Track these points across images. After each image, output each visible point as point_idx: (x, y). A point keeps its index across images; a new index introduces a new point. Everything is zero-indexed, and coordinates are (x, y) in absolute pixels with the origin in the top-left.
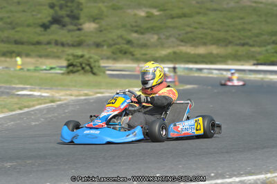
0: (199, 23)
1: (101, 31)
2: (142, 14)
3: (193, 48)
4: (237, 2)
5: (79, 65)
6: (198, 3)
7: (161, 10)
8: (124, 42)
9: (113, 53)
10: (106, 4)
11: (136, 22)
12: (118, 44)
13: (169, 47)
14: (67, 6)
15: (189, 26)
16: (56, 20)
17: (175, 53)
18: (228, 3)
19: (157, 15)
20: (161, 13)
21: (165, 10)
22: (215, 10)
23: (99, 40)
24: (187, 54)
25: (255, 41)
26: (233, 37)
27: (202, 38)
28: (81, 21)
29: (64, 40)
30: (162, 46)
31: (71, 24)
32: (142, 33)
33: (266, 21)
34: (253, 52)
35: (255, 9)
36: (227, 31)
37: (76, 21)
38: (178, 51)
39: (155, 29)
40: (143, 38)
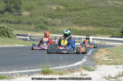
0: (85, 14)
1: (31, 16)
2: (55, 8)
3: (80, 27)
4: (106, 4)
5: (1, 32)
6: (85, 3)
7: (65, 6)
8: (43, 22)
9: (36, 28)
10: (36, 2)
11: (51, 12)
12: (40, 23)
13: (67, 26)
14: (14, 2)
15: (79, 15)
16: (8, 10)
18: (101, 4)
19: (62, 9)
20: (65, 8)
21: (67, 6)
22: (94, 7)
24: (76, 30)
25: (113, 25)
26: (102, 22)
27: (85, 22)
28: (21, 10)
29: (11, 20)
30: (64, 25)
31: (16, 11)
32: (53, 18)
33: (120, 14)
34: (112, 30)
35: (115, 8)
36: (99, 19)
37: (19, 10)
38: (71, 29)
39: (61, 16)
40: (54, 21)
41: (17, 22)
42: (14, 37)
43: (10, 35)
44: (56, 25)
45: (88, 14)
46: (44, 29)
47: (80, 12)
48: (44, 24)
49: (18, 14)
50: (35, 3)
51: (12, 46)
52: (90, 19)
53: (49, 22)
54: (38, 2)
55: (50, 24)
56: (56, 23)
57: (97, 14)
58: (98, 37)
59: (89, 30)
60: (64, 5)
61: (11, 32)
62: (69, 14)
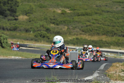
0: (96, 20)
1: (30, 21)
2: (60, 12)
3: (90, 36)
6: (97, 6)
7: (71, 10)
8: (45, 29)
9: (35, 36)
10: (36, 3)
11: (54, 17)
13: (75, 34)
14: (8, 3)
15: (89, 21)
17: (77, 39)
18: (117, 8)
19: (69, 13)
20: (72, 11)
21: (75, 10)
22: (108, 12)
23: (28, 27)
24: (85, 39)
26: (117, 30)
27: (96, 30)
28: (17, 14)
29: (4, 26)
30: (70, 34)
31: (11, 15)
32: (57, 24)
36: (114, 26)
37: (15, 14)
38: (80, 38)
39: (66, 22)
40: (58, 28)
41: (12, 29)
42: (8, 48)
43: (4, 45)
44: (61, 34)
45: (101, 20)
46: (45, 38)
47: (90, 17)
48: (46, 31)
49: (14, 18)
50: (35, 5)
51: (6, 58)
52: (103, 26)
53: (51, 29)
54: (39, 4)
55: (53, 32)
56: (61, 31)
57: (112, 20)
58: (113, 49)
59: (102, 40)
60: (70, 8)
61: (5, 41)
62: (77, 20)
